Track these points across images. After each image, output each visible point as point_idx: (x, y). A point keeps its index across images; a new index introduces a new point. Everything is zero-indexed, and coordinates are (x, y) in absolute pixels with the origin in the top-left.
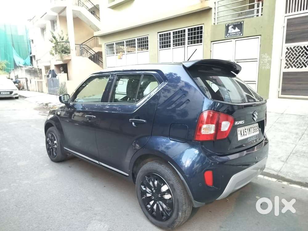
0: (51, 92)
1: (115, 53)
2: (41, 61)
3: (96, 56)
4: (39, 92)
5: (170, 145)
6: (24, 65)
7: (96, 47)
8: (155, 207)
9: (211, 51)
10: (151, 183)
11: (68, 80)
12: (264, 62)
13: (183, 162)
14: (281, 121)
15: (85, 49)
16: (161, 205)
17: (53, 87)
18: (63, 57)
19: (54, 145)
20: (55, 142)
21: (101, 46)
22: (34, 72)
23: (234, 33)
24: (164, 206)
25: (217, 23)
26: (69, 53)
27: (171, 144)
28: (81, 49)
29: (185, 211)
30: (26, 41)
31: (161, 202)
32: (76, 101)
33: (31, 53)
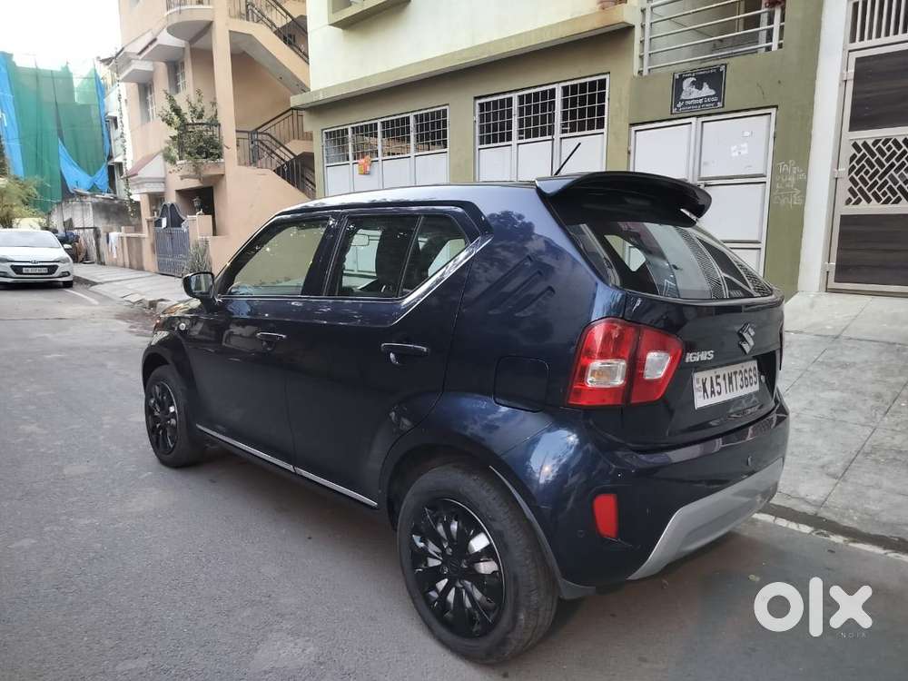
0: (165, 270)
1: (351, 157)
2: (140, 179)
3: (297, 166)
4: (131, 267)
5: (498, 419)
6: (89, 191)
7: (296, 141)
8: (451, 597)
9: (629, 153)
10: (440, 528)
11: (215, 234)
12: (784, 185)
13: (534, 468)
14: (831, 358)
15: (264, 145)
16: (467, 592)
17: (172, 254)
18: (202, 168)
19: (169, 419)
20: (172, 409)
21: (309, 137)
22: (119, 212)
23: (699, 99)
24: (478, 595)
25: (649, 70)
26: (219, 157)
27: (500, 415)
28: (251, 146)
29: (537, 610)
30: (96, 122)
31: (468, 583)
32: (233, 291)
33: (110, 157)
